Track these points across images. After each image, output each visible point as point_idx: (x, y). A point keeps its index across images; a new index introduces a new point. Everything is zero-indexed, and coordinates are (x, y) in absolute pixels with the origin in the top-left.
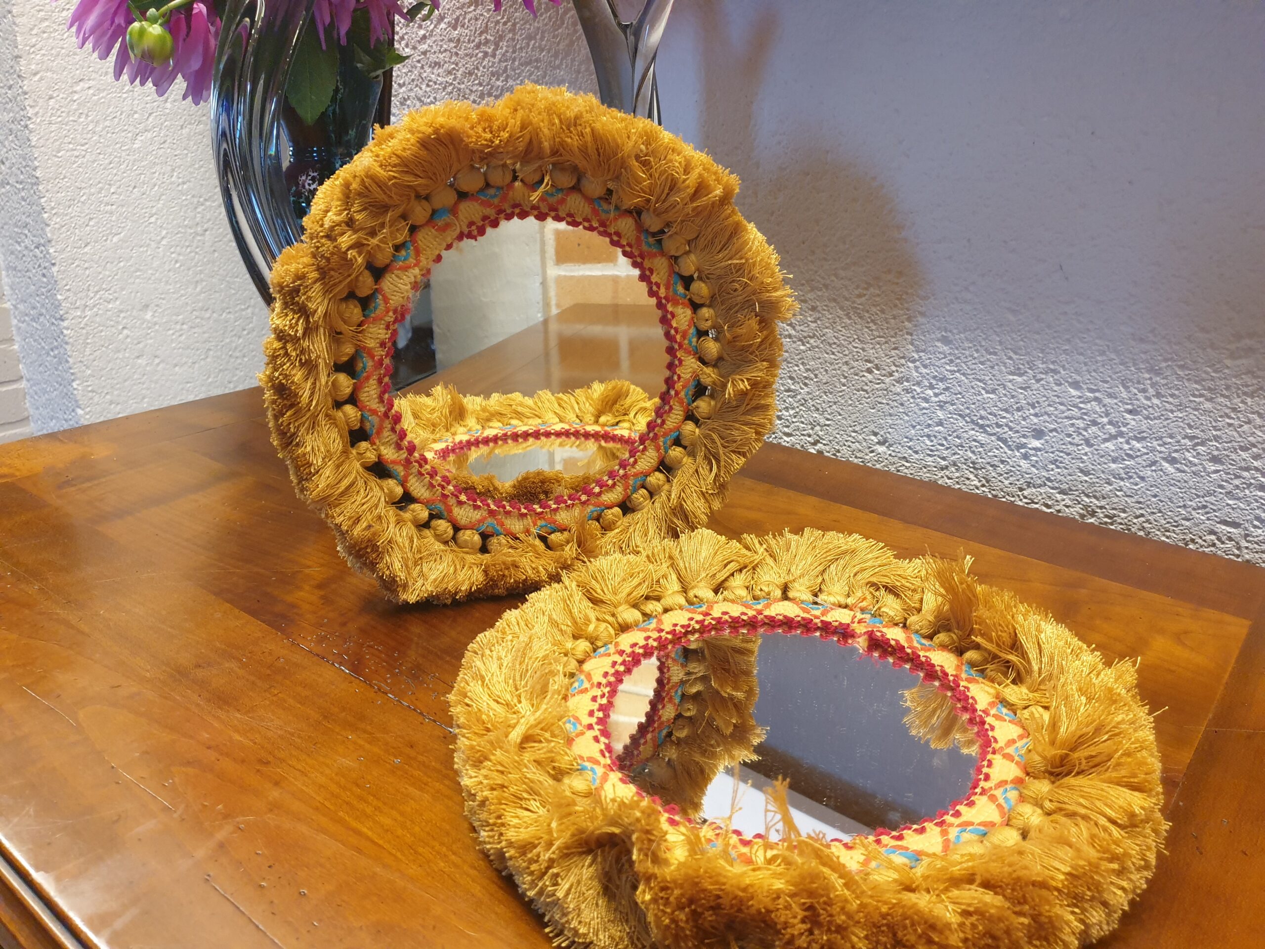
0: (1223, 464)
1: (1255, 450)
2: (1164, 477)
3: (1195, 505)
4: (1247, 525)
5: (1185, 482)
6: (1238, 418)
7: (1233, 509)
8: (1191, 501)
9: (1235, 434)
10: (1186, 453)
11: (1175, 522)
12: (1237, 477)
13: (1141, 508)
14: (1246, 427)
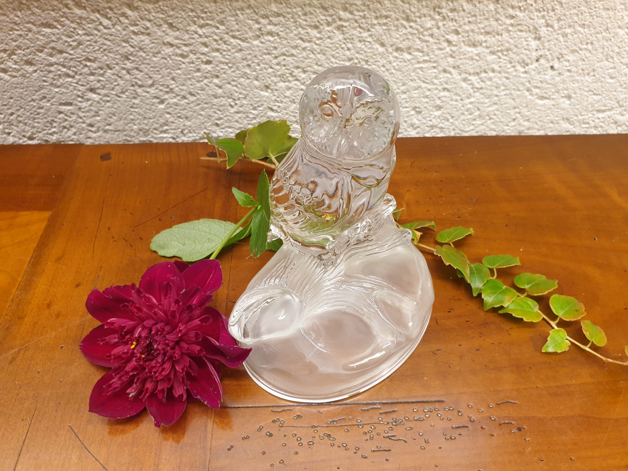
0: (35, 65)
1: (46, 50)
2: (7, 84)
3: (38, 98)
4: (75, 102)
5: (22, 83)
6: (21, 29)
7: (61, 94)
8: (34, 95)
9: (26, 41)
10: (8, 63)
11: (35, 112)
12: (50, 72)
13: (9, 109)
14: (30, 35)
